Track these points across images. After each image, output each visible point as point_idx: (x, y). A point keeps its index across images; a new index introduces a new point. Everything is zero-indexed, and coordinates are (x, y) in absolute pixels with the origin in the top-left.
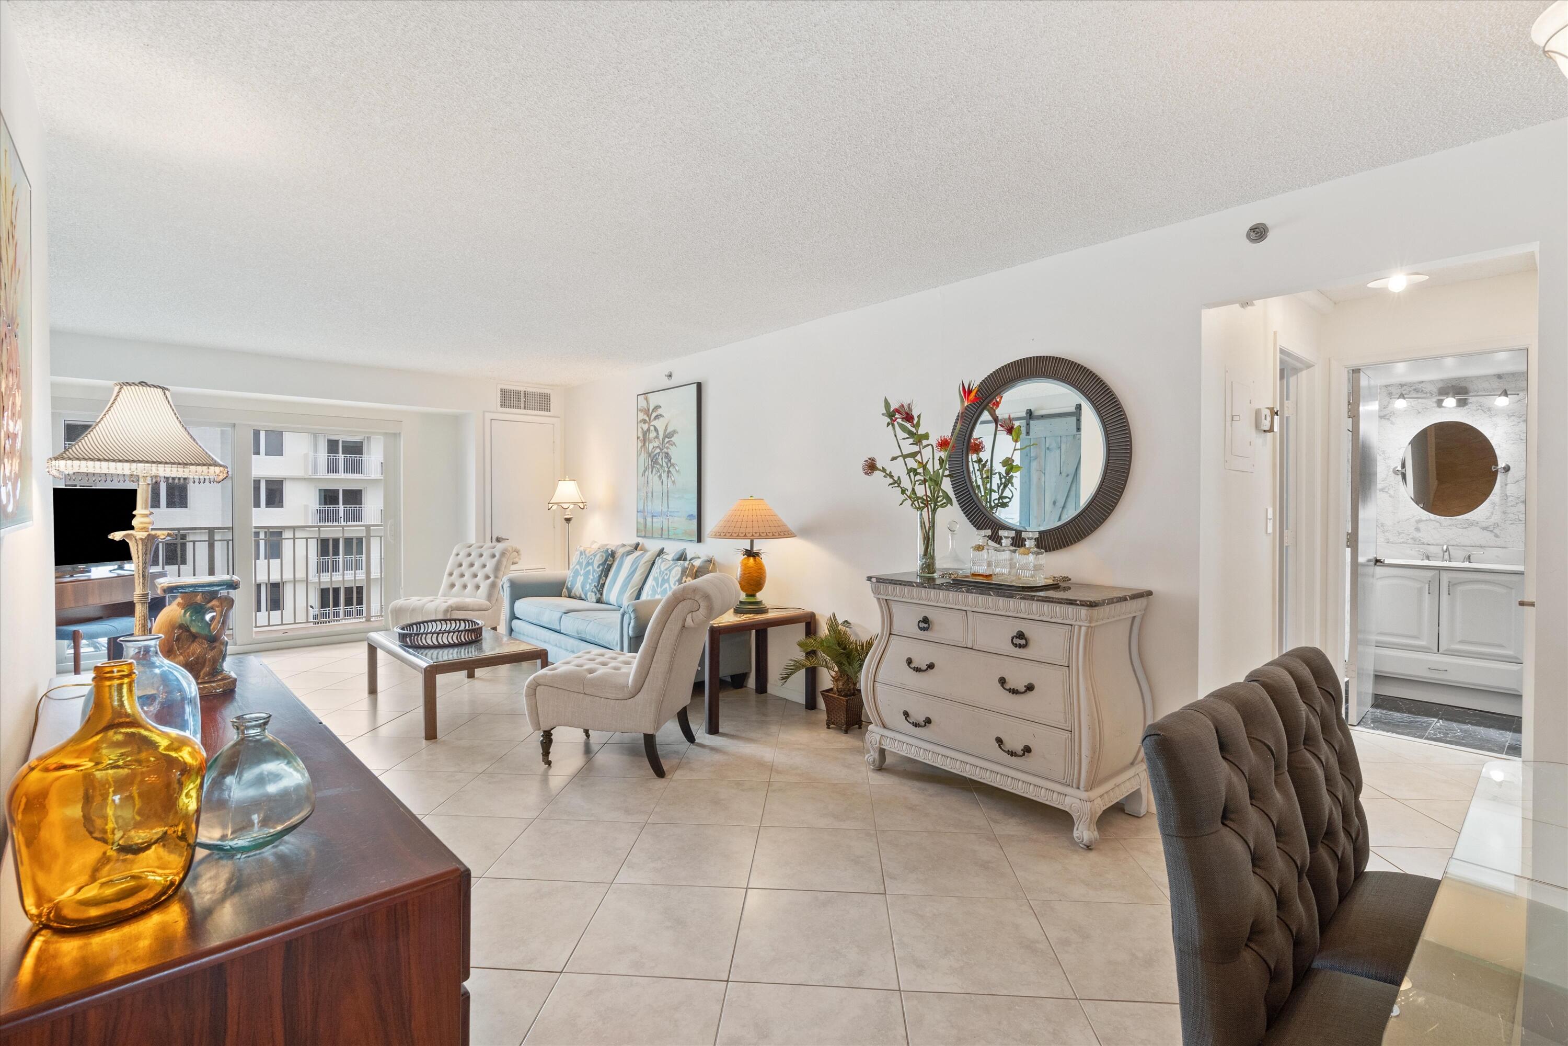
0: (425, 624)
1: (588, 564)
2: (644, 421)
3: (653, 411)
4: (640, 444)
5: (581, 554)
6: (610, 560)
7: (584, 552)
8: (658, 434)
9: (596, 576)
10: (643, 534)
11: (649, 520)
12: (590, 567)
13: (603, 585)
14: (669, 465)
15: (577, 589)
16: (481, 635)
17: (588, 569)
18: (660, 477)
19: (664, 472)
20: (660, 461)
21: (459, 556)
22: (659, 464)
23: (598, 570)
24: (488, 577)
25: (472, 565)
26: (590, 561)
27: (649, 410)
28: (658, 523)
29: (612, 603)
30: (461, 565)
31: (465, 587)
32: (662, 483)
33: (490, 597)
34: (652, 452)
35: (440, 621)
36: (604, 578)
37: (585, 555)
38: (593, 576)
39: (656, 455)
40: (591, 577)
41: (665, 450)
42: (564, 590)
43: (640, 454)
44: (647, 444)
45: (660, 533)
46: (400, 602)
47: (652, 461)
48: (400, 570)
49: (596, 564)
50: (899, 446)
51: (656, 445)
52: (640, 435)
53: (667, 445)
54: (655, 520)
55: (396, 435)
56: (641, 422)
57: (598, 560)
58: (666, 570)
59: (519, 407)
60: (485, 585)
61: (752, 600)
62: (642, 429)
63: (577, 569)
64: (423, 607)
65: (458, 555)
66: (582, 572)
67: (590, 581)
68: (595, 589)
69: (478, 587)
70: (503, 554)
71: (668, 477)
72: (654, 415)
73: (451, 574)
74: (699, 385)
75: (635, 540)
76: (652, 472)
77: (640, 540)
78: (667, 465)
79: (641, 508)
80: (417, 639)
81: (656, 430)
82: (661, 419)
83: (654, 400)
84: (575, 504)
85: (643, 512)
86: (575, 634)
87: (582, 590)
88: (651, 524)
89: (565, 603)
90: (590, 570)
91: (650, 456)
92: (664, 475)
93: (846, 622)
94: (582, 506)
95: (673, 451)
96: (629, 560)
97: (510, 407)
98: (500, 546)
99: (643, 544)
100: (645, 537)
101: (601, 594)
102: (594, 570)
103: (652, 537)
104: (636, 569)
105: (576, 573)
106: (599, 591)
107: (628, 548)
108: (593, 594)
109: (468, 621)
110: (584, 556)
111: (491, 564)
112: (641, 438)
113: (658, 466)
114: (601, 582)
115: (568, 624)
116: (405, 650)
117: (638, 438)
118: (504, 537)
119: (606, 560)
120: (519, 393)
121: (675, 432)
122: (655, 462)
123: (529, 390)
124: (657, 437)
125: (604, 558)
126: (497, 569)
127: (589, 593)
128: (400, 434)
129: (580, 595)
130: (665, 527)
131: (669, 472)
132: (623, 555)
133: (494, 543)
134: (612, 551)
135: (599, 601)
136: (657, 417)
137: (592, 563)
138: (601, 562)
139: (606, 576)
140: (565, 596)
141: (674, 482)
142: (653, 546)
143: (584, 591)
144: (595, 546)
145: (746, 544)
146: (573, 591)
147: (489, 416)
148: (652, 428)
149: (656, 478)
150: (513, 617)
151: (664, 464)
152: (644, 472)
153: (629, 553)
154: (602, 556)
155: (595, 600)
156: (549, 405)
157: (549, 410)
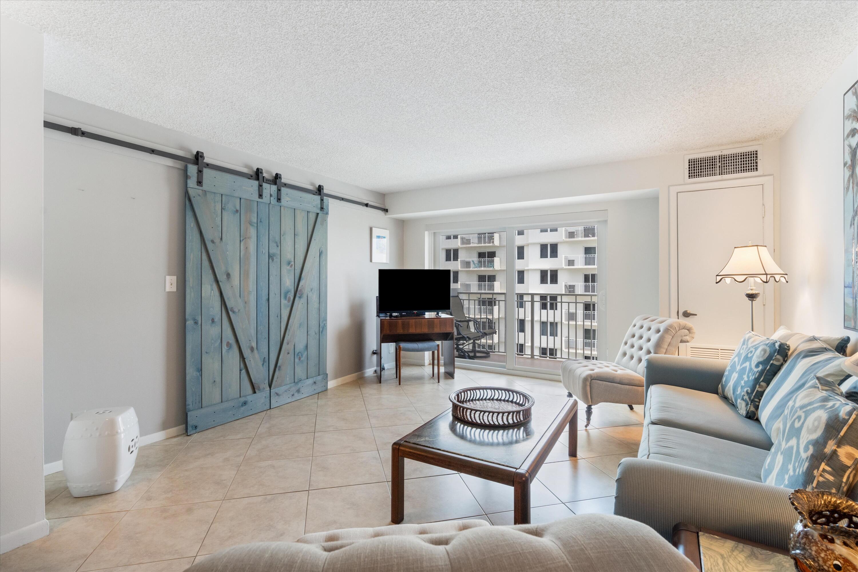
1: (747, 357)
4: (848, 173)
6: (778, 360)
9: (752, 378)
10: (852, 324)
12: (747, 364)
13: (760, 394)
15: (729, 391)
17: (744, 365)
23: (756, 370)
26: (749, 355)
31: (632, 358)
36: (763, 384)
37: (747, 345)
38: (748, 377)
40: (745, 378)
42: (720, 388)
43: (848, 190)
49: (755, 360)
52: (848, 157)
56: (849, 138)
57: (762, 357)
62: (850, 146)
64: (575, 370)
65: (635, 326)
66: (739, 368)
67: (743, 382)
68: (746, 397)
69: (640, 361)
70: (667, 330)
73: (625, 343)
87: (733, 394)
90: (746, 367)
94: (776, 280)
96: (803, 364)
97: (703, 175)
101: (757, 407)
102: (751, 369)
105: (733, 366)
106: (752, 401)
107: (817, 345)
108: (744, 404)
110: (745, 347)
111: (654, 339)
112: (849, 163)
114: (758, 388)
117: (845, 164)
118: (692, 313)
119: (770, 358)
120: (713, 159)
125: (767, 355)
129: (730, 398)
132: (799, 355)
135: (747, 416)
138: (761, 359)
139: (769, 379)
140: (720, 397)
143: (735, 395)
146: (725, 391)
147: (675, 191)
154: (765, 351)
156: (756, 163)
157: (756, 169)
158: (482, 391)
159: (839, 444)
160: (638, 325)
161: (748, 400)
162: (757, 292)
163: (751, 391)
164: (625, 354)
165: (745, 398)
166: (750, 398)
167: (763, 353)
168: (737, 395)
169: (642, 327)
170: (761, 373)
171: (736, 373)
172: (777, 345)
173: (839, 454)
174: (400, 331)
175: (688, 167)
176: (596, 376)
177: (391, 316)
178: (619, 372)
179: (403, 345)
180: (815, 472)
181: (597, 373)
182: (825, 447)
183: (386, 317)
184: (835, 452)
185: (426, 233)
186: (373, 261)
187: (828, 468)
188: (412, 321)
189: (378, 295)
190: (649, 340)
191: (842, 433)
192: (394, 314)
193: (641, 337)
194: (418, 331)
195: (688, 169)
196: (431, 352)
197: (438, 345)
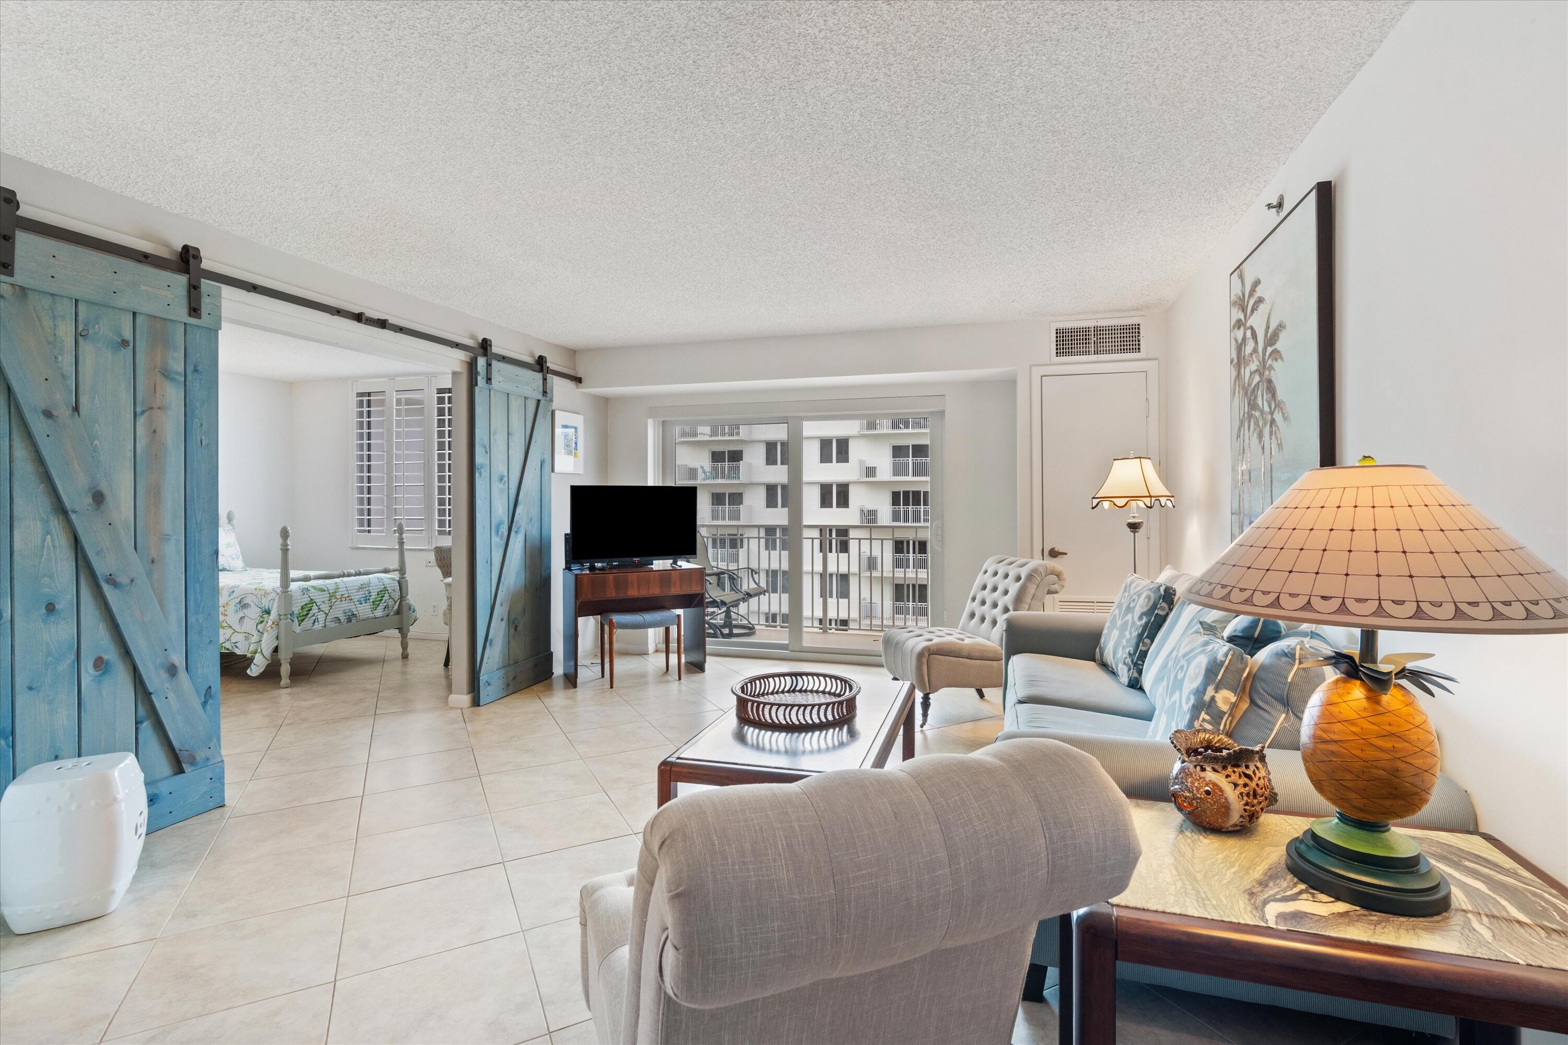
1: (1129, 610)
2: (1239, 323)
3: (1249, 298)
4: (1234, 374)
6: (1162, 609)
8: (1257, 341)
9: (1135, 634)
12: (1129, 617)
13: (1144, 655)
14: (1277, 406)
15: (1109, 653)
17: (1125, 619)
18: (1260, 436)
19: (1270, 424)
20: (1261, 402)
21: (986, 575)
22: (1259, 408)
23: (1139, 623)
26: (1133, 606)
27: (1244, 297)
30: (985, 587)
31: (983, 619)
32: (1263, 449)
34: (1249, 385)
36: (1147, 641)
37: (1129, 592)
38: (1131, 633)
39: (1254, 390)
40: (1127, 634)
41: (1268, 373)
42: (1096, 650)
43: (1235, 394)
44: (1242, 370)
47: (1249, 404)
51: (1254, 368)
52: (1234, 353)
53: (1271, 361)
56: (1235, 328)
57: (1147, 605)
59: (1089, 353)
61: (1359, 844)
62: (1236, 340)
65: (986, 572)
66: (1121, 621)
67: (1124, 641)
68: (1129, 660)
70: (1030, 577)
71: (1271, 433)
72: (1251, 303)
73: (974, 598)
74: (1325, 190)
76: (1250, 427)
78: (1274, 407)
79: (1236, 505)
81: (1254, 334)
82: (1261, 307)
83: (1252, 270)
84: (1150, 498)
85: (1240, 511)
87: (1114, 658)
90: (1128, 621)
91: (1247, 392)
94: (1162, 504)
95: (1279, 374)
96: (1189, 613)
97: (1073, 353)
101: (1140, 672)
102: (1133, 623)
105: (1113, 622)
106: (1135, 664)
108: (1126, 669)
110: (1126, 594)
111: (1013, 591)
112: (1236, 360)
113: (1258, 414)
114: (1141, 647)
117: (1232, 361)
118: (1060, 551)
119: (1154, 606)
120: (1086, 330)
121: (1283, 324)
122: (1253, 405)
123: (1101, 323)
124: (1256, 350)
126: (1016, 598)
128: (942, 411)
129: (1112, 663)
131: (1277, 422)
132: (1185, 600)
135: (1129, 684)
136: (1255, 306)
137: (1137, 609)
138: (1145, 609)
140: (1098, 663)
144: (1153, 579)
146: (1105, 656)
147: (1040, 373)
148: (1248, 332)
149: (1255, 439)
151: (1266, 409)
152: (1239, 430)
154: (1148, 597)
156: (1139, 341)
157: (1139, 349)
159: (1217, 690)
160: (990, 571)
161: (1130, 663)
162: (1140, 521)
163: (1134, 651)
164: (972, 615)
165: (1127, 661)
166: (1132, 661)
167: (1146, 600)
168: (1118, 658)
169: (996, 574)
170: (1145, 627)
171: (1117, 629)
172: (1162, 589)
173: (1216, 700)
174: (611, 594)
175: (1055, 339)
176: (935, 648)
177: (592, 568)
178: (967, 641)
179: (617, 618)
180: (1196, 723)
181: (937, 644)
182: (1204, 694)
183: (583, 570)
184: (1213, 698)
185: (650, 422)
186: (556, 471)
187: (1207, 717)
188: (632, 576)
189: (569, 532)
190: (1006, 592)
191: (1219, 677)
192: (598, 565)
193: (995, 589)
194: (644, 593)
195: (1055, 343)
196: (662, 630)
197: (679, 616)
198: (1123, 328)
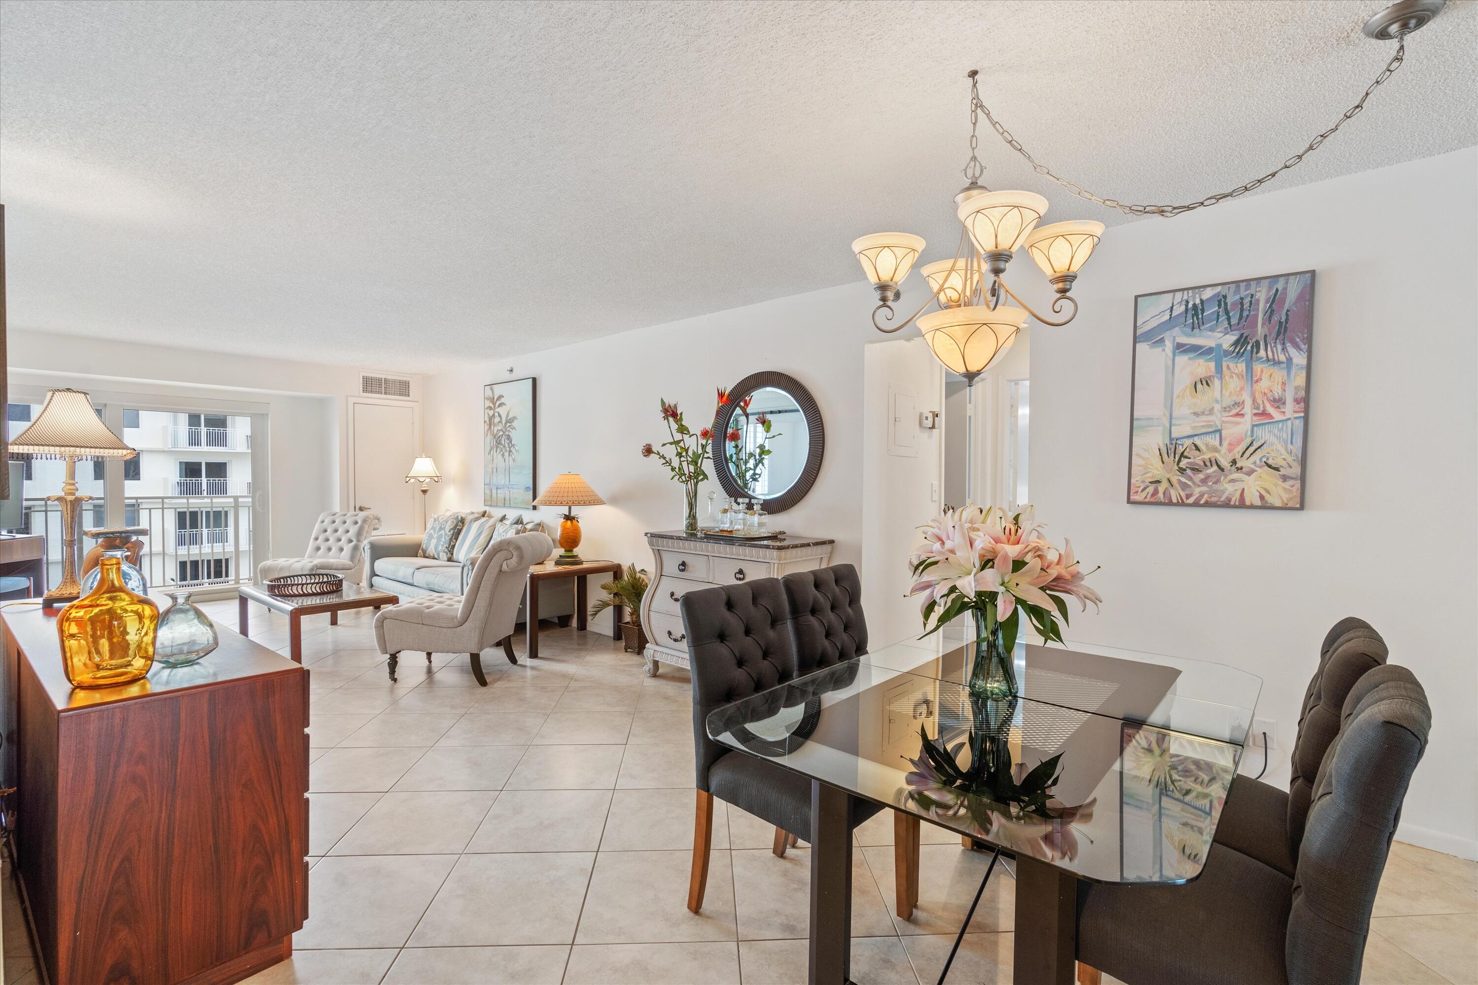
0: (292, 578)
1: (441, 529)
2: (490, 408)
3: (497, 400)
4: (487, 428)
5: (435, 520)
6: (460, 526)
7: (438, 518)
8: (501, 419)
9: (448, 538)
10: (490, 503)
11: (494, 491)
12: (443, 532)
13: (454, 546)
14: (510, 445)
15: (431, 551)
16: (341, 586)
18: (503, 455)
19: (506, 451)
20: (503, 442)
21: (324, 523)
22: (503, 445)
23: (449, 534)
24: (350, 541)
25: (336, 531)
26: (443, 527)
27: (494, 398)
28: (501, 494)
29: (460, 561)
30: (325, 531)
31: (330, 549)
32: (505, 460)
33: (352, 558)
34: (496, 434)
35: (305, 575)
36: (454, 540)
37: (439, 521)
38: (445, 538)
39: (499, 437)
40: (443, 539)
41: (507, 433)
42: (420, 551)
43: (487, 435)
44: (492, 427)
45: (503, 502)
46: (269, 563)
47: (496, 442)
48: (268, 535)
49: (447, 528)
50: (672, 435)
51: (500, 428)
52: (487, 419)
53: (509, 429)
54: (499, 491)
55: (264, 416)
56: (487, 408)
57: (449, 526)
58: (503, 532)
59: (380, 393)
60: (348, 548)
61: (569, 554)
62: (488, 415)
63: (431, 534)
66: (436, 536)
67: (442, 543)
68: (446, 550)
69: (341, 550)
70: (365, 521)
71: (509, 455)
72: (498, 403)
73: (316, 539)
74: (534, 380)
75: (482, 508)
76: (496, 451)
77: (487, 509)
78: (509, 445)
79: (487, 481)
80: (284, 590)
81: (500, 415)
82: (504, 407)
83: (498, 390)
84: (431, 477)
85: (489, 484)
86: (425, 586)
87: (436, 551)
88: (495, 495)
89: (420, 561)
90: (442, 534)
91: (495, 437)
92: (507, 454)
93: (643, 570)
94: (436, 480)
95: (513, 434)
96: (475, 526)
97: (372, 392)
98: (362, 514)
99: (490, 512)
100: (491, 506)
101: (452, 554)
102: (446, 534)
103: (497, 506)
104: (481, 533)
105: (431, 537)
106: (450, 551)
107: (476, 515)
108: (445, 554)
109: (330, 575)
110: (437, 522)
111: (353, 530)
112: (488, 422)
113: (501, 447)
114: (452, 544)
115: (420, 578)
116: (273, 598)
117: (485, 422)
118: (366, 507)
119: (457, 525)
120: (380, 380)
121: (515, 418)
122: (499, 443)
123: (389, 377)
124: (500, 422)
125: (455, 524)
126: (359, 534)
127: (441, 554)
128: (267, 414)
129: (434, 555)
130: (507, 498)
131: (510, 451)
132: (471, 521)
133: (357, 511)
134: (462, 518)
135: (450, 560)
136: (500, 405)
137: (444, 528)
138: (452, 527)
139: (457, 539)
140: (421, 556)
141: (514, 460)
142: (497, 513)
144: (448, 514)
145: (565, 510)
146: (427, 552)
147: (351, 400)
148: (496, 414)
149: (500, 456)
150: (373, 574)
151: (507, 445)
152: (490, 451)
153: (477, 519)
154: (453, 522)
155: (446, 559)
156: (409, 391)
157: (409, 395)
158: (296, 578)
162: (427, 488)
163: (447, 547)
165: (443, 551)
166: (448, 551)
168: (439, 551)
169: (333, 523)
170: (451, 536)
171: (435, 539)
172: (459, 518)
175: (362, 382)
190: (346, 531)
195: (362, 384)
198: (400, 382)
